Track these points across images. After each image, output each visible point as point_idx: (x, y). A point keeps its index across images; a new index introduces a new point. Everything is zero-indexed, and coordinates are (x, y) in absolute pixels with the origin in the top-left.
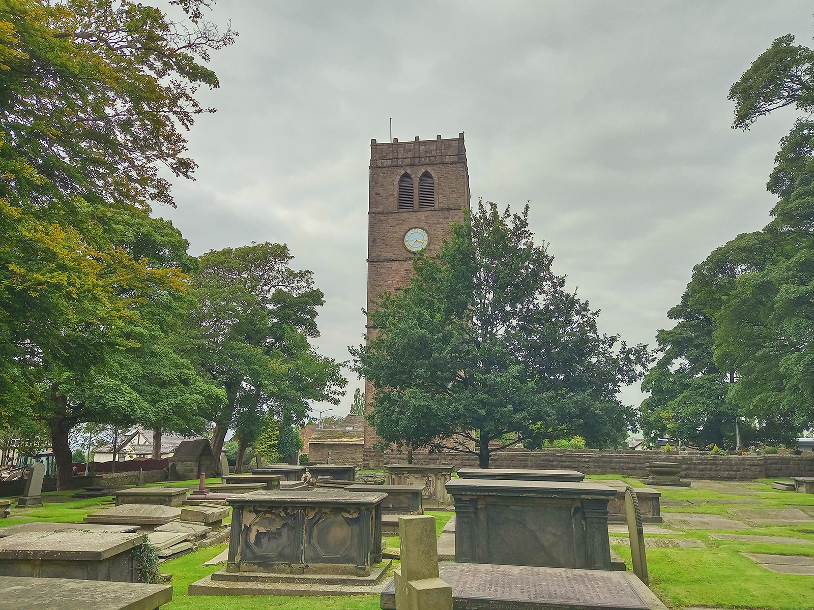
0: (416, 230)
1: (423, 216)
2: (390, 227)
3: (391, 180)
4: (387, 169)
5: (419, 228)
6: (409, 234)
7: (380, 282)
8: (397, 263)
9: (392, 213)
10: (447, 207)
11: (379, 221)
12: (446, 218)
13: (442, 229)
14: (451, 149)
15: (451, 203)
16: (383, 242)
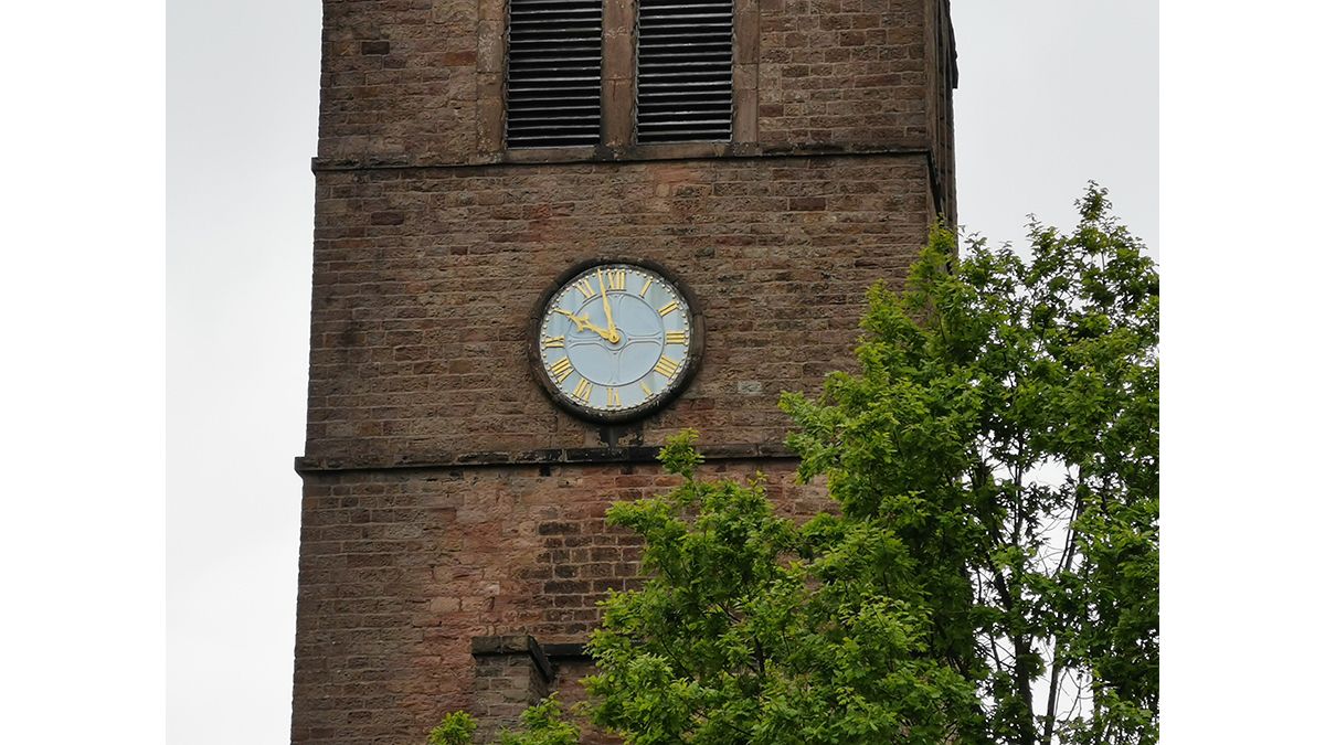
0: (621, 278)
1: (663, 189)
2: (451, 259)
5: (634, 265)
6: (568, 299)
7: (378, 606)
8: (488, 483)
9: (464, 169)
11: (377, 220)
12: (806, 209)
13: (782, 277)
15: (840, 114)
16: (405, 342)
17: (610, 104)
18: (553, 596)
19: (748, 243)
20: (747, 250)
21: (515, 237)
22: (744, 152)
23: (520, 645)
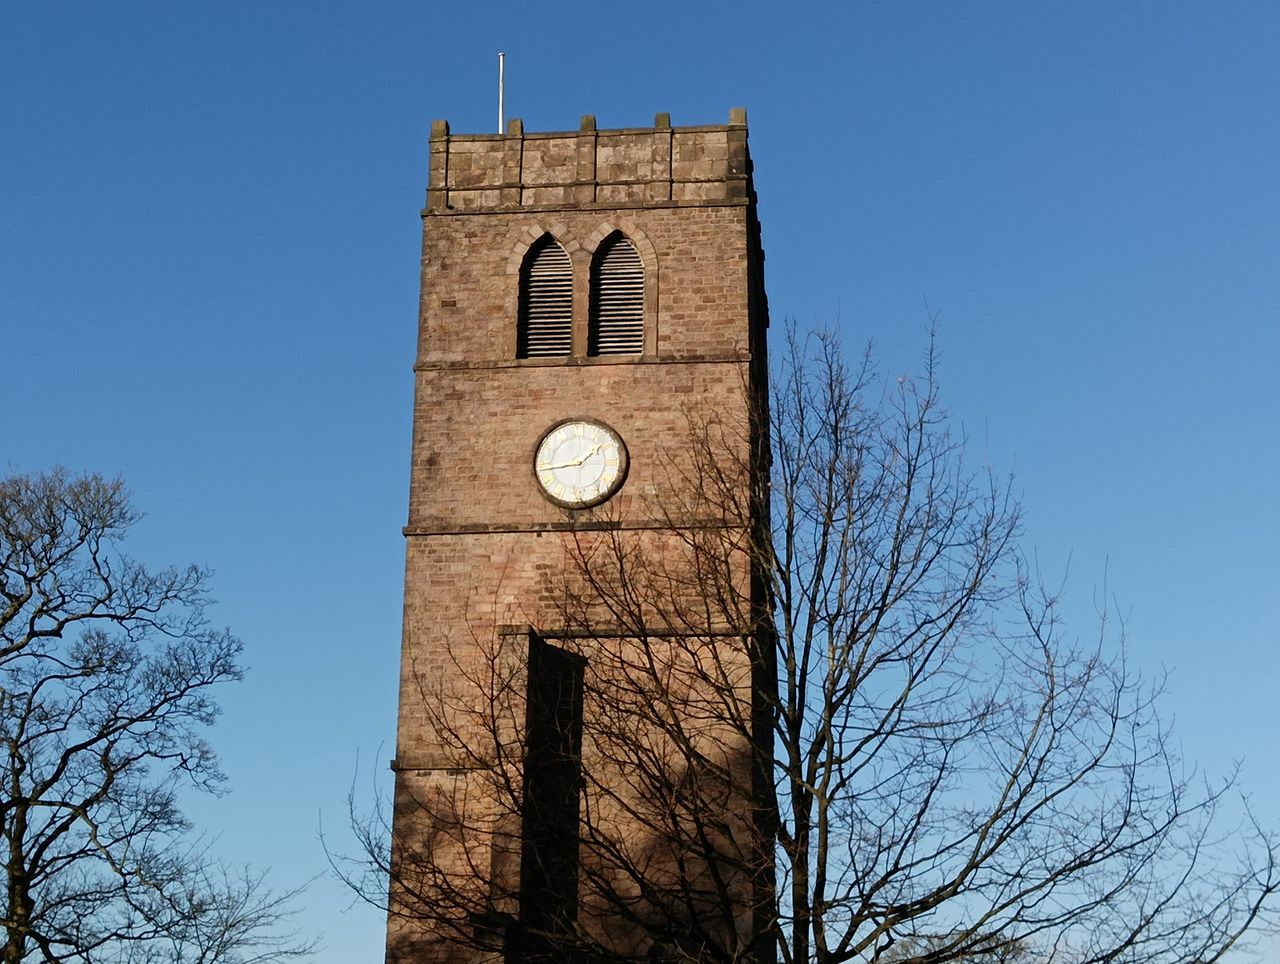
0: (581, 429)
1: (604, 381)
2: (488, 418)
3: (494, 256)
4: (482, 219)
5: (588, 422)
6: (552, 441)
7: (446, 607)
8: (508, 539)
9: (496, 368)
10: (685, 354)
11: (449, 396)
12: (683, 392)
13: (669, 429)
14: (705, 160)
15: (702, 340)
16: (463, 464)
17: (576, 334)
18: (543, 603)
19: (652, 410)
20: (651, 414)
21: (523, 407)
22: (649, 360)
23: (524, 630)
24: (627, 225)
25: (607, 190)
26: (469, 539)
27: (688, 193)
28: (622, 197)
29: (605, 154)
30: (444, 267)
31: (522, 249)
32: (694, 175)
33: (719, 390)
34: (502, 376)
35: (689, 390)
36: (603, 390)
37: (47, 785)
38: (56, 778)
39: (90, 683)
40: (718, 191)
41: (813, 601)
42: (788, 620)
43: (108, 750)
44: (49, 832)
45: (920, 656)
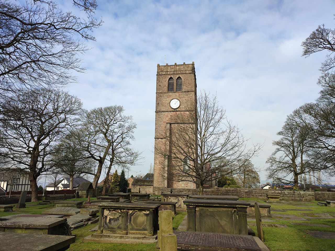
0: (175, 100)
2: (165, 99)
3: (165, 80)
4: (163, 75)
6: (172, 101)
7: (160, 120)
8: (167, 113)
10: (187, 91)
11: (160, 96)
13: (185, 100)
14: (189, 68)
15: (189, 89)
16: (162, 104)
17: (174, 89)
18: (171, 120)
19: (183, 97)
21: (169, 97)
22: (183, 92)
23: (169, 123)
24: (180, 76)
25: (178, 72)
26: (163, 113)
27: (187, 72)
28: (180, 73)
29: (177, 67)
30: (159, 81)
31: (168, 79)
32: (188, 70)
33: (191, 95)
34: (166, 94)
35: (188, 95)
36: (178, 95)
37: (116, 140)
38: (117, 139)
39: (120, 129)
40: (191, 72)
41: (203, 120)
42: (200, 122)
43: (122, 136)
44: (116, 145)
45: (215, 125)
